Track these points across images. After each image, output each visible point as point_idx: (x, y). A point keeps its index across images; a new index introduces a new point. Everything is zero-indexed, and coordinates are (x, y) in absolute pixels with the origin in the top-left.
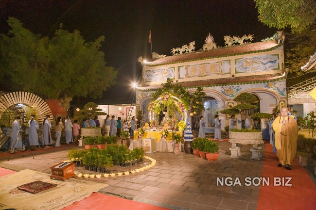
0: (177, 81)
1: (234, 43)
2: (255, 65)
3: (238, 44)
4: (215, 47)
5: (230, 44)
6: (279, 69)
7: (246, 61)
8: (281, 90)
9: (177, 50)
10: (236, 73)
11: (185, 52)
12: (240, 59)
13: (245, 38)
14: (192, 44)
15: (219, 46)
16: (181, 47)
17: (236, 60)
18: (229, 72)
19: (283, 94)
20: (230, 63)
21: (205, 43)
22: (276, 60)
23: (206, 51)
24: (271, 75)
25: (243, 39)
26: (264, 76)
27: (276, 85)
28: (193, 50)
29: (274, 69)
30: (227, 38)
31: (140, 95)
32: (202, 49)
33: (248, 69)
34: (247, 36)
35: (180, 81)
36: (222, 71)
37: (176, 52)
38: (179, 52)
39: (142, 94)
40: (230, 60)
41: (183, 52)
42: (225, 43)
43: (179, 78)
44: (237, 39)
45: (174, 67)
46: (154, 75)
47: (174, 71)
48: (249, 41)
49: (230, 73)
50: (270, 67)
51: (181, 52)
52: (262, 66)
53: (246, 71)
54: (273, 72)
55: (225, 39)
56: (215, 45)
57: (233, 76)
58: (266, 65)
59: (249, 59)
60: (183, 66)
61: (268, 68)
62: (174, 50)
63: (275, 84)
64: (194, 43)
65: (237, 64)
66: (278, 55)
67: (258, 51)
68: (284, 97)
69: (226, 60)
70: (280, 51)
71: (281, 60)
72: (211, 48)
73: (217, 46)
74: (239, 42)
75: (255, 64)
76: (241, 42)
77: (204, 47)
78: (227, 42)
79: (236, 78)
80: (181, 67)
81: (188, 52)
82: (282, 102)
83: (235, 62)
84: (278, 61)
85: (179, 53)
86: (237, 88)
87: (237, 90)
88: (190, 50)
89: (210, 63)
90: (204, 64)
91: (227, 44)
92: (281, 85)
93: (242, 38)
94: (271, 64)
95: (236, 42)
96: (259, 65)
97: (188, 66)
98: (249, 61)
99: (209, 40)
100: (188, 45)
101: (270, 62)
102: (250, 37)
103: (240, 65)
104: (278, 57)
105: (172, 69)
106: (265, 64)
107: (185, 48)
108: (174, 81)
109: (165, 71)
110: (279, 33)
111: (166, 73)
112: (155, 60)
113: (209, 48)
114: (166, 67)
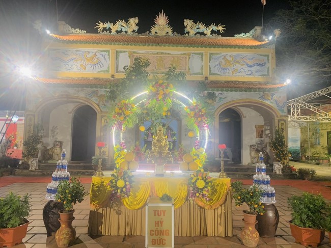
0: (113, 76)
1: (198, 33)
2: (238, 66)
3: (202, 34)
4: (170, 33)
5: (192, 32)
6: (268, 75)
7: (225, 58)
8: (281, 105)
9: (108, 25)
10: (211, 74)
11: (121, 31)
12: (218, 54)
13: (213, 27)
14: (134, 21)
15: (175, 33)
16: (114, 23)
17: (211, 54)
18: (200, 71)
19: (283, 111)
20: (202, 58)
21: (155, 24)
22: (265, 63)
23: (157, 37)
24: (260, 83)
25: (211, 30)
26: (251, 83)
27: (275, 97)
28: (134, 31)
29: (263, 75)
30: (188, 23)
32: (150, 32)
33: (227, 71)
34: (217, 25)
35: (118, 76)
36: (189, 69)
37: (105, 29)
38: (110, 29)
40: (202, 54)
41: (117, 32)
42: (185, 29)
43: (117, 71)
44: (202, 28)
45: (108, 51)
46: (66, 59)
47: (107, 57)
48: (218, 32)
49: (202, 74)
50: (257, 72)
51: (113, 31)
52: (247, 69)
53: (224, 73)
54: (261, 79)
55: (185, 24)
56: (170, 30)
57: (206, 78)
58: (252, 69)
59: (230, 56)
60: (125, 52)
61: (254, 72)
62: (101, 25)
63: (273, 95)
64: (136, 21)
65: (212, 61)
66: (268, 56)
67: (243, 47)
68: (284, 114)
69: (196, 52)
70: (271, 52)
71: (271, 63)
72: (164, 33)
73: (173, 32)
74: (205, 32)
75: (237, 64)
76: (208, 32)
77: (153, 30)
78: (188, 29)
79: (211, 81)
80: (121, 52)
81: (126, 32)
82: (283, 122)
83: (210, 58)
84: (267, 65)
85: (110, 32)
86: (220, 96)
87: (220, 99)
88: (130, 31)
89: (172, 53)
90: (162, 53)
91: (188, 33)
92: (280, 97)
93: (210, 27)
94: (256, 68)
95: (201, 31)
96: (243, 67)
97: (134, 52)
98: (229, 59)
99: (162, 20)
100: (127, 21)
101: (258, 64)
102: (220, 28)
103: (217, 63)
104: (268, 59)
105: (104, 53)
106: (251, 67)
107: (120, 25)
108: (107, 76)
109: (89, 56)
110: (258, 30)
111: (92, 59)
112: (63, 34)
113: (162, 33)
114: (93, 49)
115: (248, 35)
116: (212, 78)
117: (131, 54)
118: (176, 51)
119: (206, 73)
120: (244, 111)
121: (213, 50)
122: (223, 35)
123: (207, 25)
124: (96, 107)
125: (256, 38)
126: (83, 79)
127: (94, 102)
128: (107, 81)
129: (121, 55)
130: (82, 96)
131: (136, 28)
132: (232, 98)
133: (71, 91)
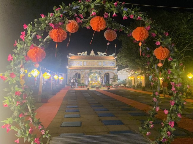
2: (108, 64)
3: (102, 55)
4: (94, 55)
5: (99, 55)
6: (115, 66)
9: (80, 53)
11: (83, 55)
13: (104, 53)
14: (86, 52)
20: (101, 62)
23: (91, 55)
24: (113, 68)
26: (111, 68)
30: (98, 52)
31: (69, 71)
33: (106, 65)
35: (84, 67)
36: (99, 65)
37: (79, 54)
39: (70, 71)
44: (102, 54)
45: (82, 61)
46: (73, 63)
51: (81, 55)
54: (113, 67)
56: (94, 54)
62: (78, 53)
63: (114, 70)
64: (87, 52)
70: (115, 61)
71: (115, 63)
77: (90, 54)
88: (85, 55)
90: (93, 61)
92: (116, 71)
94: (113, 64)
96: (110, 64)
98: (107, 62)
99: (92, 52)
100: (84, 52)
102: (106, 54)
103: (104, 63)
107: (83, 53)
108: (82, 67)
109: (78, 62)
110: (114, 54)
111: (78, 63)
112: (70, 56)
113: (92, 55)
114: (79, 61)
115: (112, 55)
116: (103, 67)
117: (87, 62)
118: (96, 61)
119: (102, 66)
120: (110, 73)
121: (103, 61)
122: (107, 55)
123: (103, 53)
124: (81, 74)
125: (114, 56)
126: (77, 67)
127: (80, 73)
128: (82, 68)
129: (85, 62)
130: (78, 71)
131: (87, 54)
132: (107, 71)
133: (76, 70)
